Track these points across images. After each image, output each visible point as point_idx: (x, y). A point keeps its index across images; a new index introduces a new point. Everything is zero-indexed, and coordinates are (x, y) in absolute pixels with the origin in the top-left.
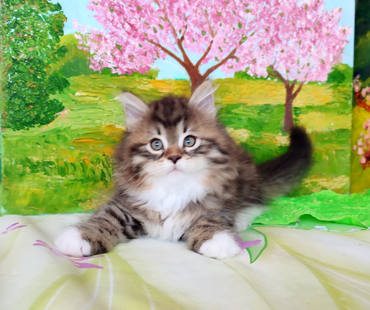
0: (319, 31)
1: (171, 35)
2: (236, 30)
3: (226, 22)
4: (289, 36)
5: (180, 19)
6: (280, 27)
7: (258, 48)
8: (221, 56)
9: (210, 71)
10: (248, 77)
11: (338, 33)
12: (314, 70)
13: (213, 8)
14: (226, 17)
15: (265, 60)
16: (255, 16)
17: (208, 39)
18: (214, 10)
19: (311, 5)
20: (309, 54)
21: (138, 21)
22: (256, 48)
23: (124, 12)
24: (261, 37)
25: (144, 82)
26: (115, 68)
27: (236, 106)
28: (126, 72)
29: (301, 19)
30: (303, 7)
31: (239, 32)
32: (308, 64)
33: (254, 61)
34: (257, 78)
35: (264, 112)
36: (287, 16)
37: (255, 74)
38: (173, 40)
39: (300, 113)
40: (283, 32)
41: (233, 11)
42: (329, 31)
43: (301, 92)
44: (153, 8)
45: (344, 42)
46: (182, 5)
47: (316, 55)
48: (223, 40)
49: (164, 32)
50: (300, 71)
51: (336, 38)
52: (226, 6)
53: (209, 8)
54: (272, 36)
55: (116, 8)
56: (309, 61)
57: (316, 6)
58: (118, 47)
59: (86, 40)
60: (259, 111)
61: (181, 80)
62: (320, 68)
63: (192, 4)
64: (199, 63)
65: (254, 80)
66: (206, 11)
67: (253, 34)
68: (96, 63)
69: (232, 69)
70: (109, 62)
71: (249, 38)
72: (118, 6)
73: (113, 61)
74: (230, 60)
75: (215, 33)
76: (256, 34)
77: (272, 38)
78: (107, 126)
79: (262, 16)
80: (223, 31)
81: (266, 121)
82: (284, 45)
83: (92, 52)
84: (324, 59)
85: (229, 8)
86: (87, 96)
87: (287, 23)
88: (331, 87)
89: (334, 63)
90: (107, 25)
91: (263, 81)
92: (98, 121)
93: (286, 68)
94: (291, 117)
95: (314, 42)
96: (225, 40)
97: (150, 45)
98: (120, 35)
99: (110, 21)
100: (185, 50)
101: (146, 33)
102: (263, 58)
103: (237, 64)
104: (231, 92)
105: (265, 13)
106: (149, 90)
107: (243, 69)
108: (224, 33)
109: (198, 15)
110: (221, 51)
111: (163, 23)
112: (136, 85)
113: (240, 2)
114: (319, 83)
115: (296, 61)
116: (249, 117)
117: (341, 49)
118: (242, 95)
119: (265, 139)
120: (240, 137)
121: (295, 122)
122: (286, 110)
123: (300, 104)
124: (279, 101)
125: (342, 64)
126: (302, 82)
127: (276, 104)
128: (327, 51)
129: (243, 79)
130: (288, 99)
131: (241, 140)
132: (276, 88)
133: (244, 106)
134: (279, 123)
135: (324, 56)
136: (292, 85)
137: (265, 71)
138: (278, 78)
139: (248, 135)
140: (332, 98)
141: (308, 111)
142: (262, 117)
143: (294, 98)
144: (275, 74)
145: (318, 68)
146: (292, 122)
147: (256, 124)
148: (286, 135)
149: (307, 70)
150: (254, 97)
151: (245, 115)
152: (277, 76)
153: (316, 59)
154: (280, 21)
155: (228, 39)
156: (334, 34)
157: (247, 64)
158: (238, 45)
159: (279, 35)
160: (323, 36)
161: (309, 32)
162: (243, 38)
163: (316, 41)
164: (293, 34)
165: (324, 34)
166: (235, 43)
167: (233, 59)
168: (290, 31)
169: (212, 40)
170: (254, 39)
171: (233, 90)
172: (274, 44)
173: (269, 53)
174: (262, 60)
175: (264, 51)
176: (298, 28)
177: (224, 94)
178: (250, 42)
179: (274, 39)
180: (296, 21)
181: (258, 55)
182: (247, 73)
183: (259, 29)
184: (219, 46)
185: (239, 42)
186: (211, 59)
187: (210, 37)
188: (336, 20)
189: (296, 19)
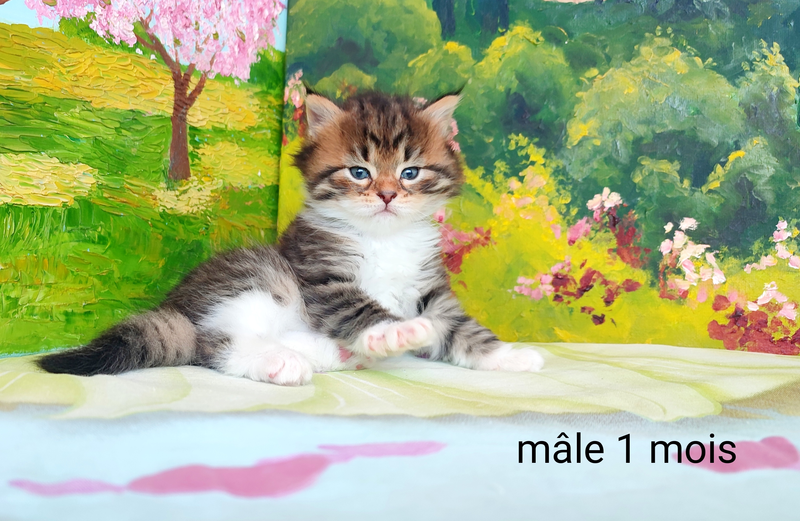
10: (93, 35)
12: (226, 51)
15: (130, 4)
20: (217, 13)
27: (65, 104)
32: (216, 36)
34: (111, 43)
35: (129, 129)
37: (107, 32)
39: (202, 141)
43: (203, 94)
47: (230, 19)
50: (200, 47)
56: (218, 30)
60: (118, 125)
62: (236, 49)
65: (107, 47)
69: (52, 8)
81: (134, 151)
84: (244, 32)
88: (256, 94)
89: (261, 45)
91: (126, 53)
93: (174, 33)
94: (185, 148)
104: (51, 68)
107: (81, 14)
114: (236, 82)
115: (194, 22)
116: (95, 135)
117: (273, 19)
118: (80, 78)
119: (131, 193)
120: (75, 184)
121: (193, 161)
122: (174, 131)
123: (202, 120)
124: (160, 107)
125: (274, 50)
126: (204, 72)
127: (156, 113)
128: (249, 15)
129: (81, 37)
130: (179, 105)
131: (77, 190)
132: (154, 76)
133: (84, 108)
134: (160, 159)
135: (244, 25)
136: (185, 74)
137: (129, 31)
138: (159, 55)
139: (94, 181)
140: (259, 118)
141: (216, 139)
142: (125, 140)
143: (190, 106)
144: (152, 42)
145: (233, 49)
146: (188, 159)
147: (111, 155)
148: (175, 188)
149: (214, 48)
150: (106, 89)
151: (87, 130)
152: (157, 49)
153: (230, 27)
157: (90, 5)
171: (57, 61)
174: (124, 2)
177: (35, 68)
182: (91, 26)
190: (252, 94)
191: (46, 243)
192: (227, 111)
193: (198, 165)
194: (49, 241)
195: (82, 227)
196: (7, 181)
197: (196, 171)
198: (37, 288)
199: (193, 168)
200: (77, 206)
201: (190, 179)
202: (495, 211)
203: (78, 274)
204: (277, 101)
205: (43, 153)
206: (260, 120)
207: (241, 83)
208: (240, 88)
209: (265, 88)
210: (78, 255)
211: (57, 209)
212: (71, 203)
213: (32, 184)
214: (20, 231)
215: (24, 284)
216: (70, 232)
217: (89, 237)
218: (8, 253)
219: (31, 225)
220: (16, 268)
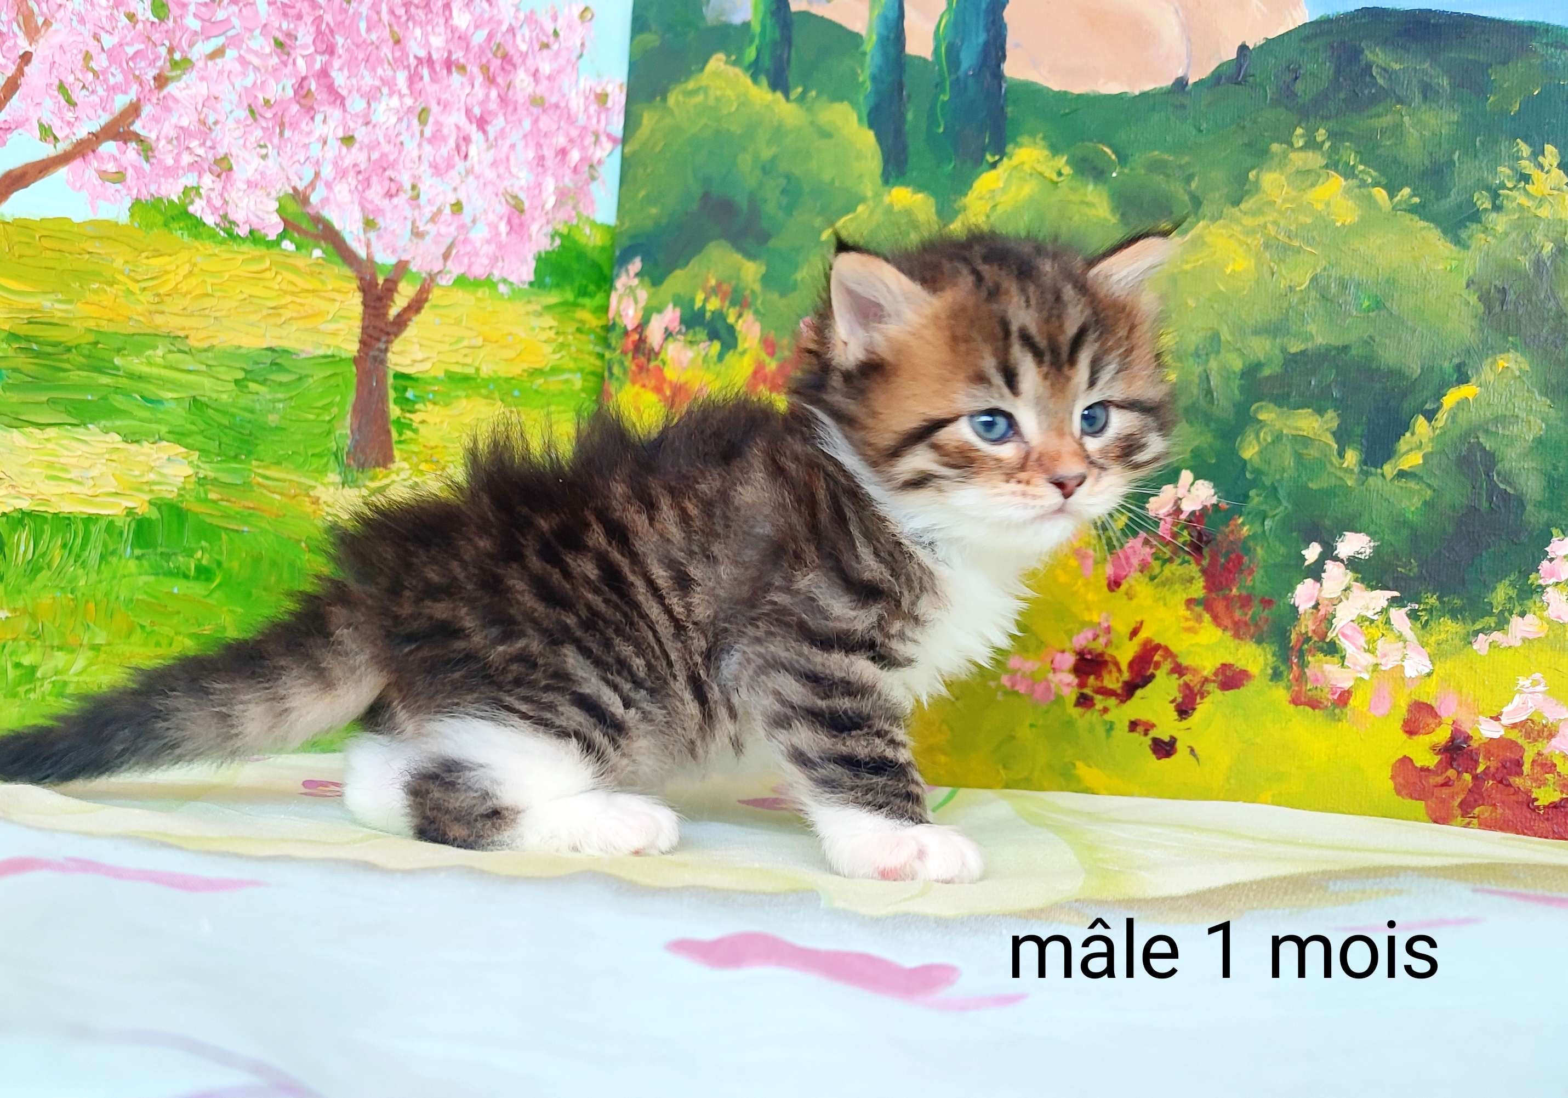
0: (500, 80)
2: (140, 26)
4: (378, 83)
6: (340, 40)
7: (242, 114)
8: (70, 124)
9: (16, 180)
10: (196, 226)
11: (576, 103)
12: (479, 233)
15: (272, 165)
17: (10, 43)
20: (460, 166)
22: (231, 110)
24: (256, 69)
27: (139, 342)
29: (428, 22)
31: (156, 36)
32: (457, 207)
33: (223, 167)
34: (232, 236)
35: (263, 382)
36: (368, 1)
37: (225, 217)
39: (420, 399)
40: (352, 64)
42: (543, 88)
43: (426, 315)
45: (604, 139)
47: (490, 174)
48: (80, 57)
50: (421, 229)
51: (571, 120)
54: (304, 74)
56: (462, 195)
60: (241, 375)
62: (503, 228)
65: (222, 242)
67: (218, 53)
69: (118, 186)
71: (200, 64)
74: (109, 147)
75: (40, 21)
76: (231, 53)
77: (304, 79)
80: (82, 21)
81: (273, 420)
82: (357, 115)
84: (522, 196)
87: (369, 30)
88: (548, 308)
89: (561, 215)
91: (262, 250)
93: (363, 208)
94: (384, 414)
95: (482, 123)
96: (88, 57)
102: (265, 157)
103: (146, 167)
104: (111, 284)
107: (172, 190)
108: (86, 31)
110: (72, 104)
114: (502, 288)
115: (407, 186)
116: (194, 393)
117: (591, 166)
118: (166, 299)
119: (265, 492)
120: (152, 476)
121: (400, 434)
122: (360, 382)
123: (422, 361)
124: (329, 340)
125: (593, 224)
126: (430, 275)
127: (321, 352)
128: (535, 162)
129: (170, 230)
130: (371, 336)
131: (155, 488)
132: (318, 286)
133: (173, 348)
134: (329, 433)
135: (523, 182)
136: (386, 281)
137: (267, 212)
138: (330, 248)
139: (190, 471)
140: (554, 352)
141: (453, 394)
142: (254, 401)
143: (396, 335)
144: (316, 225)
145: (496, 227)
146: (388, 432)
147: (226, 427)
148: (360, 482)
149: (452, 229)
150: (218, 314)
151: (176, 386)
152: (325, 239)
153: (490, 189)
154: (339, 18)
155: (104, 56)
156: (562, 105)
157: (190, 175)
158: (150, 90)
159: (334, 74)
160: (516, 102)
161: (464, 80)
162: (175, 64)
163: (489, 119)
164: (394, 78)
165: (520, 98)
166: (138, 77)
167: (125, 143)
168: (380, 61)
169: (29, 49)
170: (226, 74)
171: (122, 273)
172: (312, 108)
173: (289, 139)
174: (256, 162)
175: (268, 129)
176: (416, 57)
177: (81, 287)
178: (205, 84)
179: (313, 87)
180: (408, 28)
181: (242, 141)
182: (191, 209)
183: (247, 35)
184: (61, 81)
185: (155, 78)
186: (20, 131)
187: (15, 35)
188: (568, 49)
189: (408, 20)
190: (538, 308)
191: (93, 577)
192: (479, 341)
193: (412, 441)
194: (99, 572)
195: (163, 550)
196: (22, 473)
197: (406, 452)
198: (73, 651)
199: (400, 446)
200: (154, 514)
201: (394, 467)
203: (153, 631)
204: (599, 319)
205: (90, 426)
206: (558, 356)
207: (513, 290)
208: (509, 299)
209: (570, 296)
210: (155, 597)
211: (116, 519)
212: (143, 509)
213: (68, 476)
214: (43, 555)
215: (47, 643)
216: (138, 558)
217: (178, 568)
218: (19, 592)
219: (64, 546)
220: (33, 616)
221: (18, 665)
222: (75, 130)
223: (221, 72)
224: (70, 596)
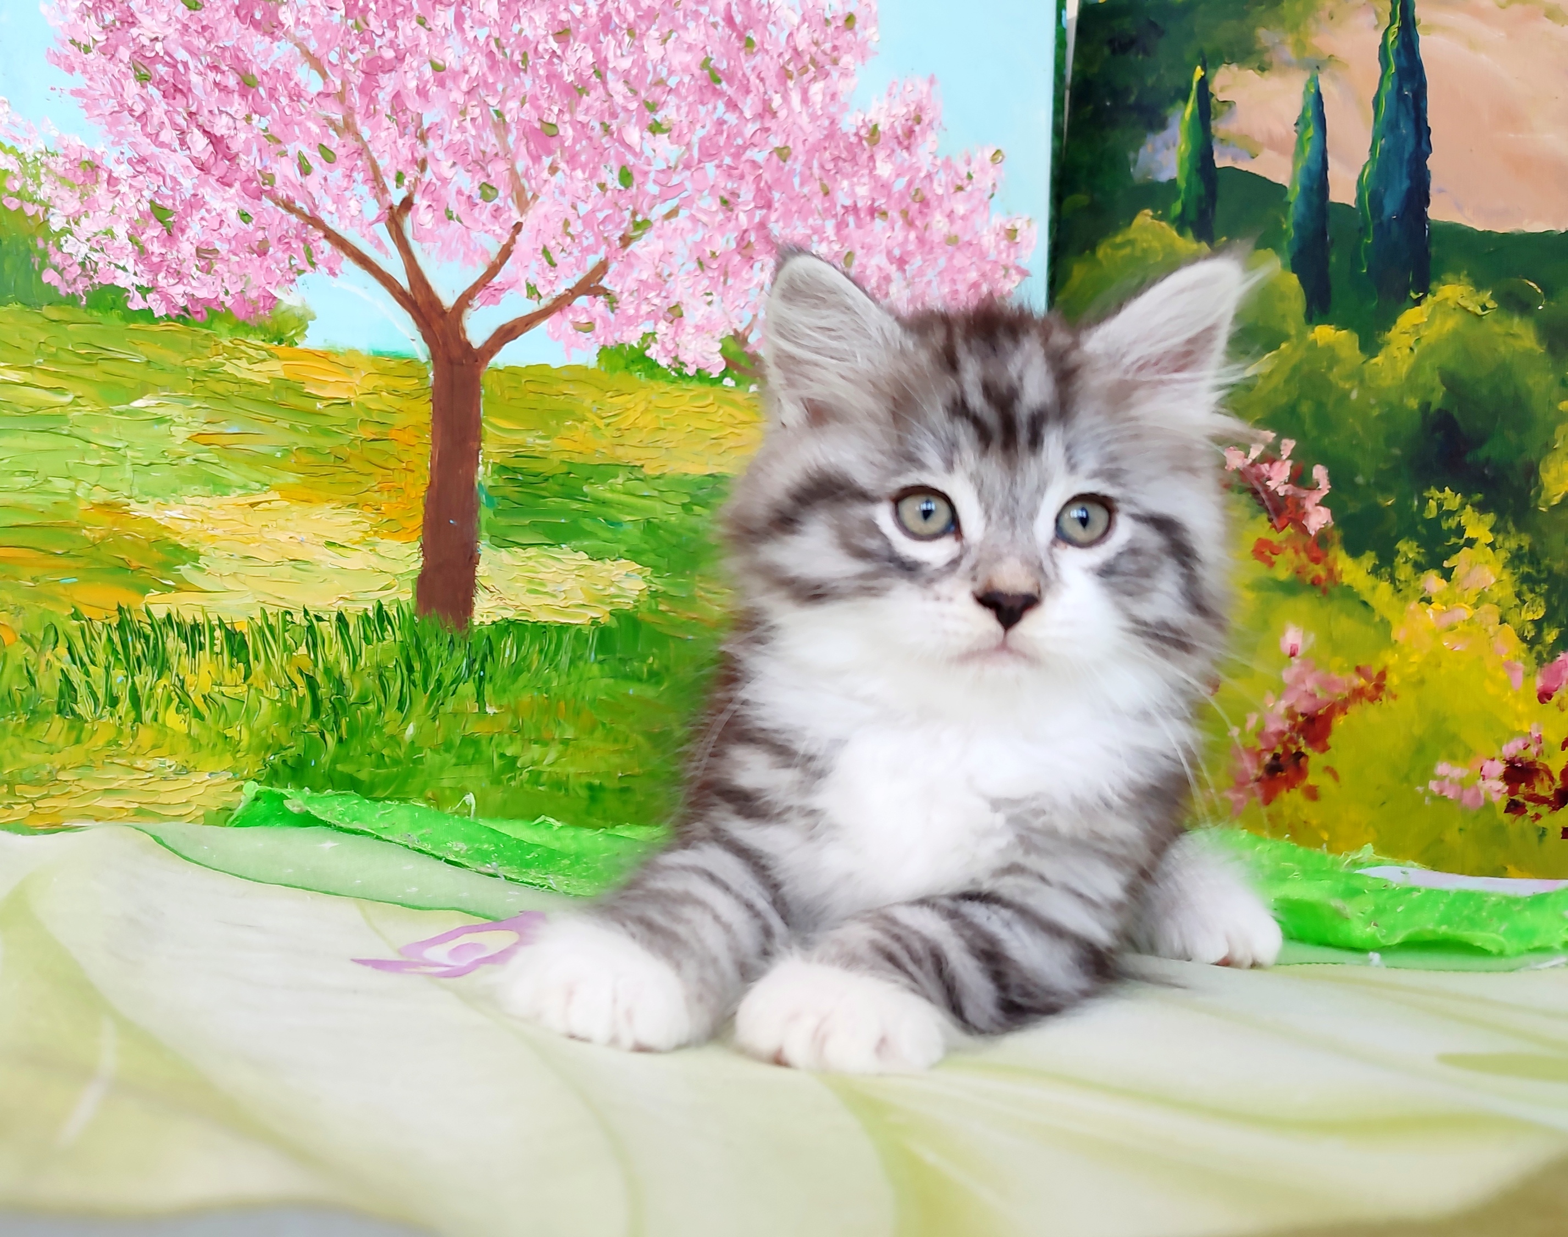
0: (918, 223)
1: (363, 189)
2: (609, 194)
3: (572, 160)
4: (809, 232)
5: (402, 135)
6: (776, 195)
7: (692, 265)
8: (551, 283)
9: (507, 333)
10: (651, 367)
11: (988, 240)
13: (527, 106)
14: (575, 141)
15: (716, 310)
16: (684, 148)
17: (505, 216)
18: (529, 113)
19: (892, 126)
21: (241, 124)
22: (682, 262)
23: (190, 89)
24: (705, 225)
25: (252, 352)
26: (143, 291)
27: (604, 471)
28: (185, 309)
29: (855, 174)
30: (863, 132)
31: (622, 202)
33: (675, 314)
34: (682, 376)
35: (705, 505)
36: (802, 158)
37: (676, 359)
38: (372, 209)
40: (787, 216)
41: (602, 124)
42: (958, 227)
44: (302, 86)
45: (1013, 272)
46: (413, 84)
48: (561, 224)
49: (336, 175)
51: (983, 256)
52: (578, 104)
53: (513, 105)
54: (744, 228)
55: (162, 69)
57: (910, 133)
58: (158, 212)
59: (36, 177)
60: (687, 499)
61: (397, 356)
63: (449, 84)
64: (465, 300)
65: (673, 382)
66: (499, 114)
67: (673, 213)
68: (70, 266)
69: (588, 335)
70: (121, 264)
71: (658, 224)
72: (167, 64)
73: (136, 263)
74: (582, 301)
75: (530, 195)
76: (683, 213)
77: (745, 231)
78: (96, 506)
79: (708, 152)
80: (563, 193)
81: (713, 539)
83: (56, 223)
85: (587, 110)
86: (25, 384)
87: (802, 184)
90: (121, 128)
91: (706, 387)
92: (61, 485)
95: (901, 263)
96: (567, 223)
97: (282, 217)
98: (170, 170)
99: (133, 116)
100: (415, 246)
101: (270, 171)
102: (710, 303)
103: (612, 317)
104: (582, 421)
105: (722, 140)
106: (268, 382)
107: (632, 338)
108: (566, 201)
109: (468, 124)
110: (553, 265)
111: (334, 142)
112: (220, 359)
113: (629, 94)
116: (648, 516)
118: (626, 433)
119: (706, 603)
120: (612, 590)
128: (950, 297)
129: (630, 372)
131: (615, 599)
132: (754, 418)
133: (631, 476)
137: (712, 353)
139: (644, 585)
142: (697, 522)
144: (753, 363)
147: (674, 545)
150: (668, 445)
151: (632, 509)
154: (777, 176)
155: (580, 222)
156: (975, 242)
157: (647, 322)
158: (616, 250)
159: (771, 225)
160: (933, 241)
161: (884, 224)
162: (637, 226)
163: (907, 259)
164: (823, 226)
165: (937, 238)
166: (606, 238)
167: (595, 297)
168: (811, 212)
169: (520, 220)
170: (679, 232)
171: (590, 411)
172: (752, 258)
173: (730, 287)
174: (704, 309)
175: (713, 278)
176: (844, 207)
177: (557, 424)
178: (661, 242)
179: (753, 239)
180: (836, 180)
181: (691, 290)
182: (648, 353)
183: (697, 196)
184: (545, 247)
185: (620, 239)
186: (511, 290)
187: (510, 209)
188: (980, 189)
189: (837, 173)
191: (564, 677)
194: (568, 675)
195: (621, 655)
196: (508, 587)
198: (547, 744)
200: (614, 624)
202: (1394, 635)
203: (613, 728)
205: (563, 546)
210: (615, 697)
211: (583, 627)
212: (605, 619)
213: (545, 590)
214: (524, 658)
215: (526, 737)
216: (601, 662)
217: (633, 672)
218: (505, 691)
219: (541, 651)
220: (516, 713)
221: (502, 756)
222: (555, 288)
223: (675, 230)
224: (545, 695)
